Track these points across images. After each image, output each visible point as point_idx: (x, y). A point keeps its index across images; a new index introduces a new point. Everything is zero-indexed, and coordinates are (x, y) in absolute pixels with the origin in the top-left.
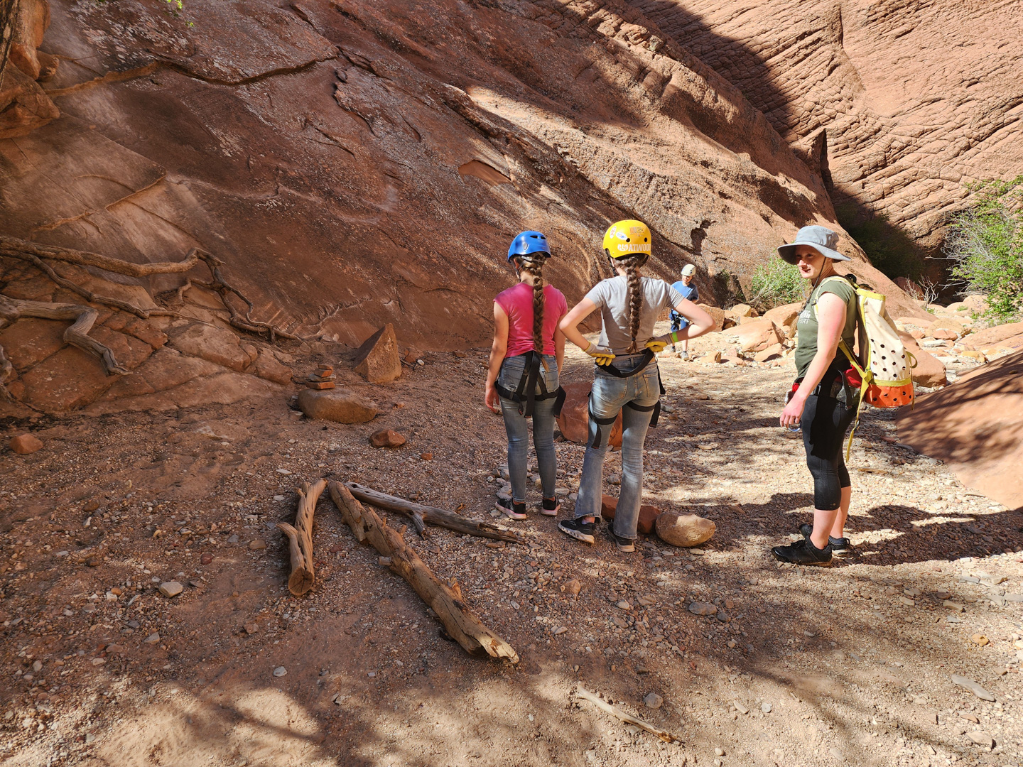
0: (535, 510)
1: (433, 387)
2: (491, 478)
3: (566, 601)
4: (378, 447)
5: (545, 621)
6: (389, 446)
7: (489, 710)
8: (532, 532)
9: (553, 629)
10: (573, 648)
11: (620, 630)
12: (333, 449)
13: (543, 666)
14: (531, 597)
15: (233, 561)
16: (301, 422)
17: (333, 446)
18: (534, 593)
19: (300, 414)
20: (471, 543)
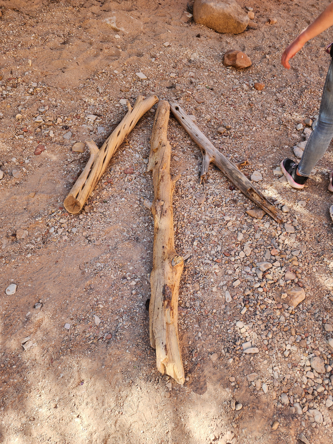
0: (318, 179)
1: (313, 6)
2: (300, 127)
3: (278, 313)
4: (227, 66)
5: (243, 330)
6: (235, 67)
7: (131, 420)
8: (299, 208)
9: (245, 345)
10: (250, 379)
11: (311, 375)
12: (192, 59)
13: (210, 387)
14: (248, 292)
15: (54, 158)
16: (186, 25)
17: (195, 56)
18: (254, 290)
19: (190, 16)
20: (235, 201)
